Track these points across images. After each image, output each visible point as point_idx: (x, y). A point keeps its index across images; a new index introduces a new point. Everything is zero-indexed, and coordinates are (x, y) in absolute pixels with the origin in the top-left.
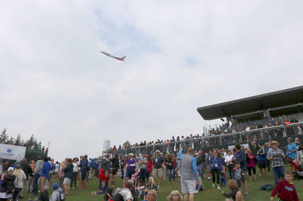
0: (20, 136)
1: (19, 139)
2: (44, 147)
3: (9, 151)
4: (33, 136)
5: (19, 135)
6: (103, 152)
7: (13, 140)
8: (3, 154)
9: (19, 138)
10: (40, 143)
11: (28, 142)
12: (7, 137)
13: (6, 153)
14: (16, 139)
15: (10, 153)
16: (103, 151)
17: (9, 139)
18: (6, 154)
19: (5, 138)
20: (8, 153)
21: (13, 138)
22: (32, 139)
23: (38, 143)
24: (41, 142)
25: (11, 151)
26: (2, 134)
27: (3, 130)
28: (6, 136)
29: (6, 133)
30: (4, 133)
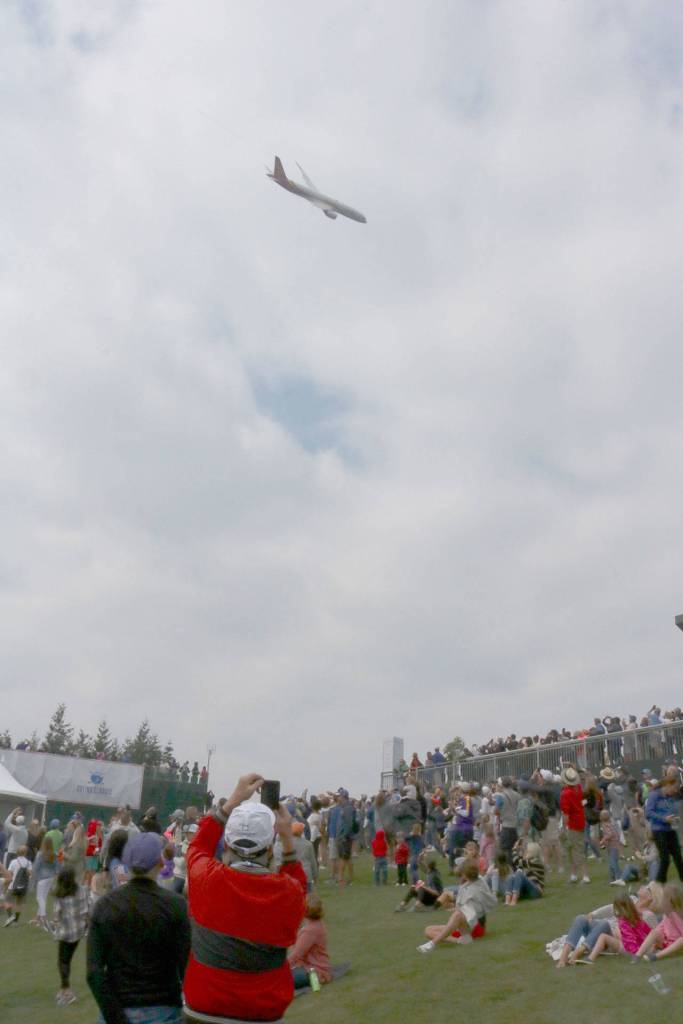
0: (107, 727)
1: (105, 738)
2: (196, 764)
3: (96, 779)
4: (147, 728)
5: (104, 724)
6: (382, 777)
7: (86, 741)
8: (80, 789)
9: (104, 734)
10: (169, 749)
11: (132, 746)
12: (69, 731)
13: (89, 785)
14: (97, 739)
15: (99, 786)
16: (382, 774)
17: (75, 739)
18: (89, 790)
19: (63, 733)
20: (92, 785)
21: (85, 733)
22: (143, 734)
23: (163, 750)
24: (171, 746)
25: (101, 779)
26: (53, 723)
27: (55, 709)
28: (66, 729)
29: (66, 719)
30: (58, 720)
